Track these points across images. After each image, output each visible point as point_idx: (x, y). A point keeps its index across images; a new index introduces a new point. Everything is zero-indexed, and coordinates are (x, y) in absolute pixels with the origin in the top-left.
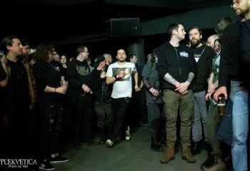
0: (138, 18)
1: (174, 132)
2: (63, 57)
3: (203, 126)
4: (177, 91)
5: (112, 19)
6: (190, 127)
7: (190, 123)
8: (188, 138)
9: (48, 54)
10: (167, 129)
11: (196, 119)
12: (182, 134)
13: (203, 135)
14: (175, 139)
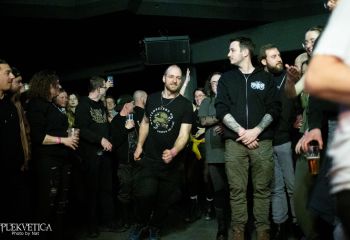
0: (186, 37)
1: (244, 208)
2: (73, 97)
3: (288, 199)
4: (241, 142)
5: (147, 39)
6: (268, 201)
7: (269, 194)
8: (266, 218)
9: (49, 88)
10: (233, 203)
11: (278, 188)
12: (256, 211)
13: (289, 213)
14: (245, 219)
